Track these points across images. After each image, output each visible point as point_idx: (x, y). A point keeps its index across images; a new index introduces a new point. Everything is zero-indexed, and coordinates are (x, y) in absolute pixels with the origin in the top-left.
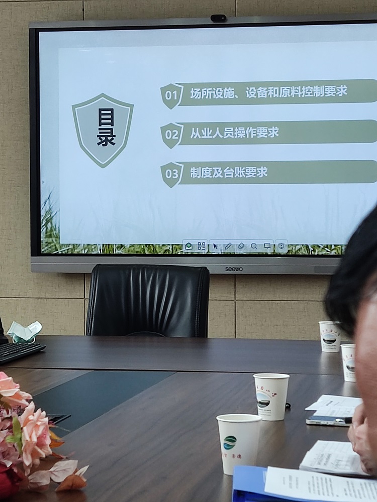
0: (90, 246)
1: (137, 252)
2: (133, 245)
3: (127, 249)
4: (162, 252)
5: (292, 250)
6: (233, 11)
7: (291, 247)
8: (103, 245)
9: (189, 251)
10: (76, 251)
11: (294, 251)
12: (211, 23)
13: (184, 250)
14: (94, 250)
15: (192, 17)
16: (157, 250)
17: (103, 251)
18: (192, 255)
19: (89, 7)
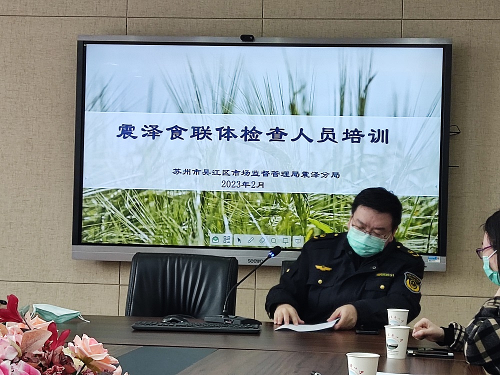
6: (260, 32)
9: (216, 244)
12: (241, 42)
13: (211, 242)
15: (223, 36)
19: (132, 24)
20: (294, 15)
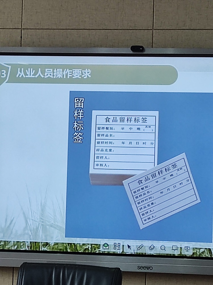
0: (19, 243)
1: (60, 249)
2: (57, 244)
3: (52, 247)
4: (82, 250)
5: (196, 253)
6: (150, 43)
7: (196, 250)
8: (31, 242)
9: (106, 250)
10: (7, 247)
11: (198, 253)
12: (131, 52)
13: (101, 249)
14: (22, 247)
15: (114, 47)
16: (78, 248)
17: (31, 248)
18: (109, 254)
19: (26, 35)
20: (184, 26)
